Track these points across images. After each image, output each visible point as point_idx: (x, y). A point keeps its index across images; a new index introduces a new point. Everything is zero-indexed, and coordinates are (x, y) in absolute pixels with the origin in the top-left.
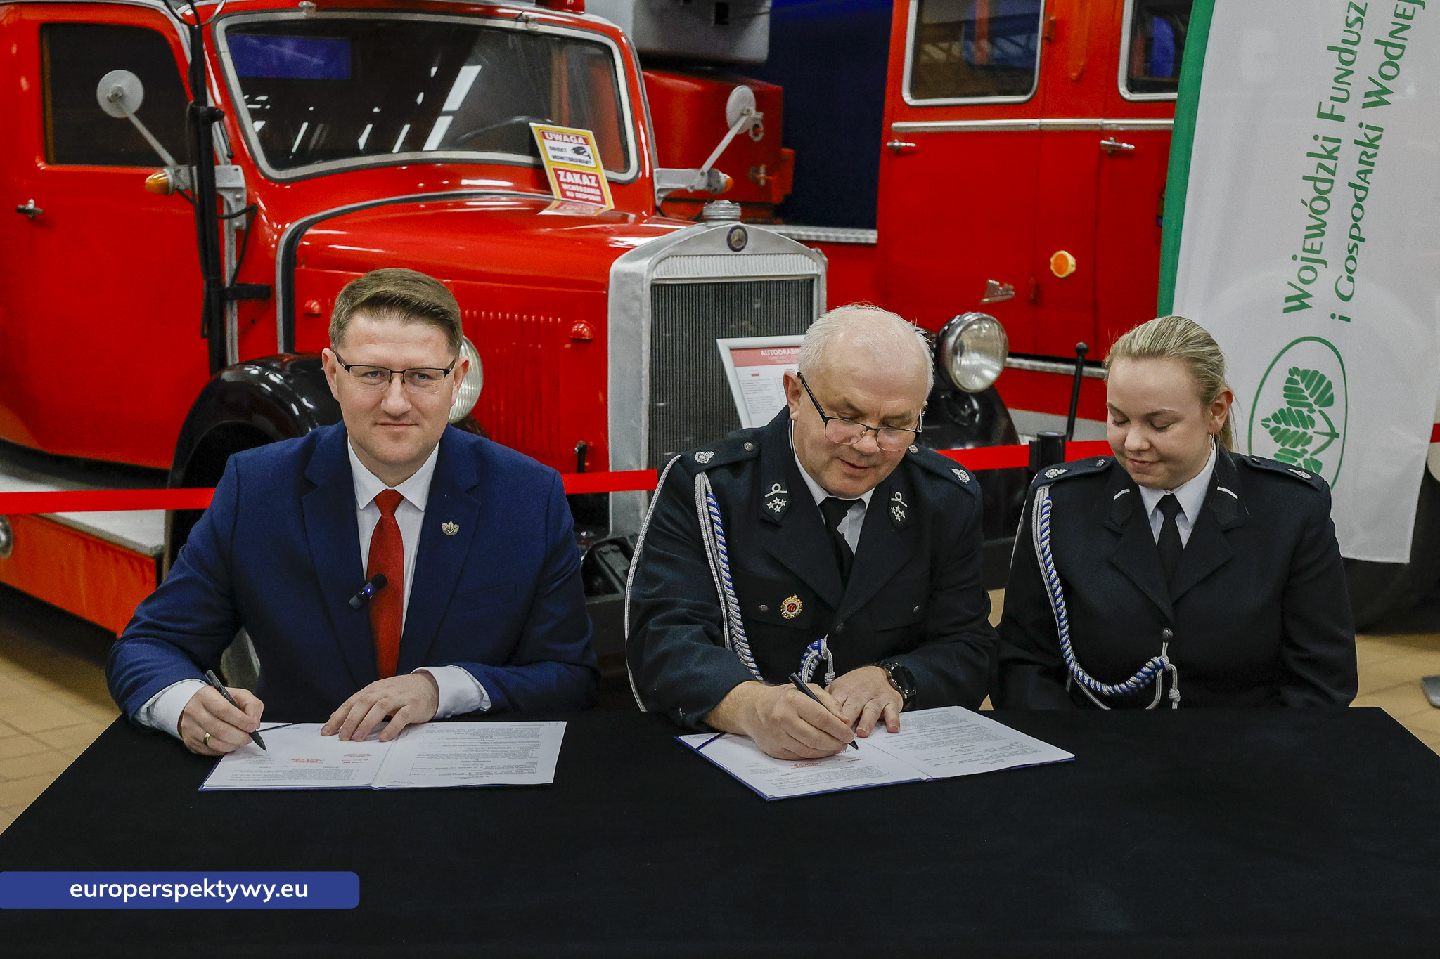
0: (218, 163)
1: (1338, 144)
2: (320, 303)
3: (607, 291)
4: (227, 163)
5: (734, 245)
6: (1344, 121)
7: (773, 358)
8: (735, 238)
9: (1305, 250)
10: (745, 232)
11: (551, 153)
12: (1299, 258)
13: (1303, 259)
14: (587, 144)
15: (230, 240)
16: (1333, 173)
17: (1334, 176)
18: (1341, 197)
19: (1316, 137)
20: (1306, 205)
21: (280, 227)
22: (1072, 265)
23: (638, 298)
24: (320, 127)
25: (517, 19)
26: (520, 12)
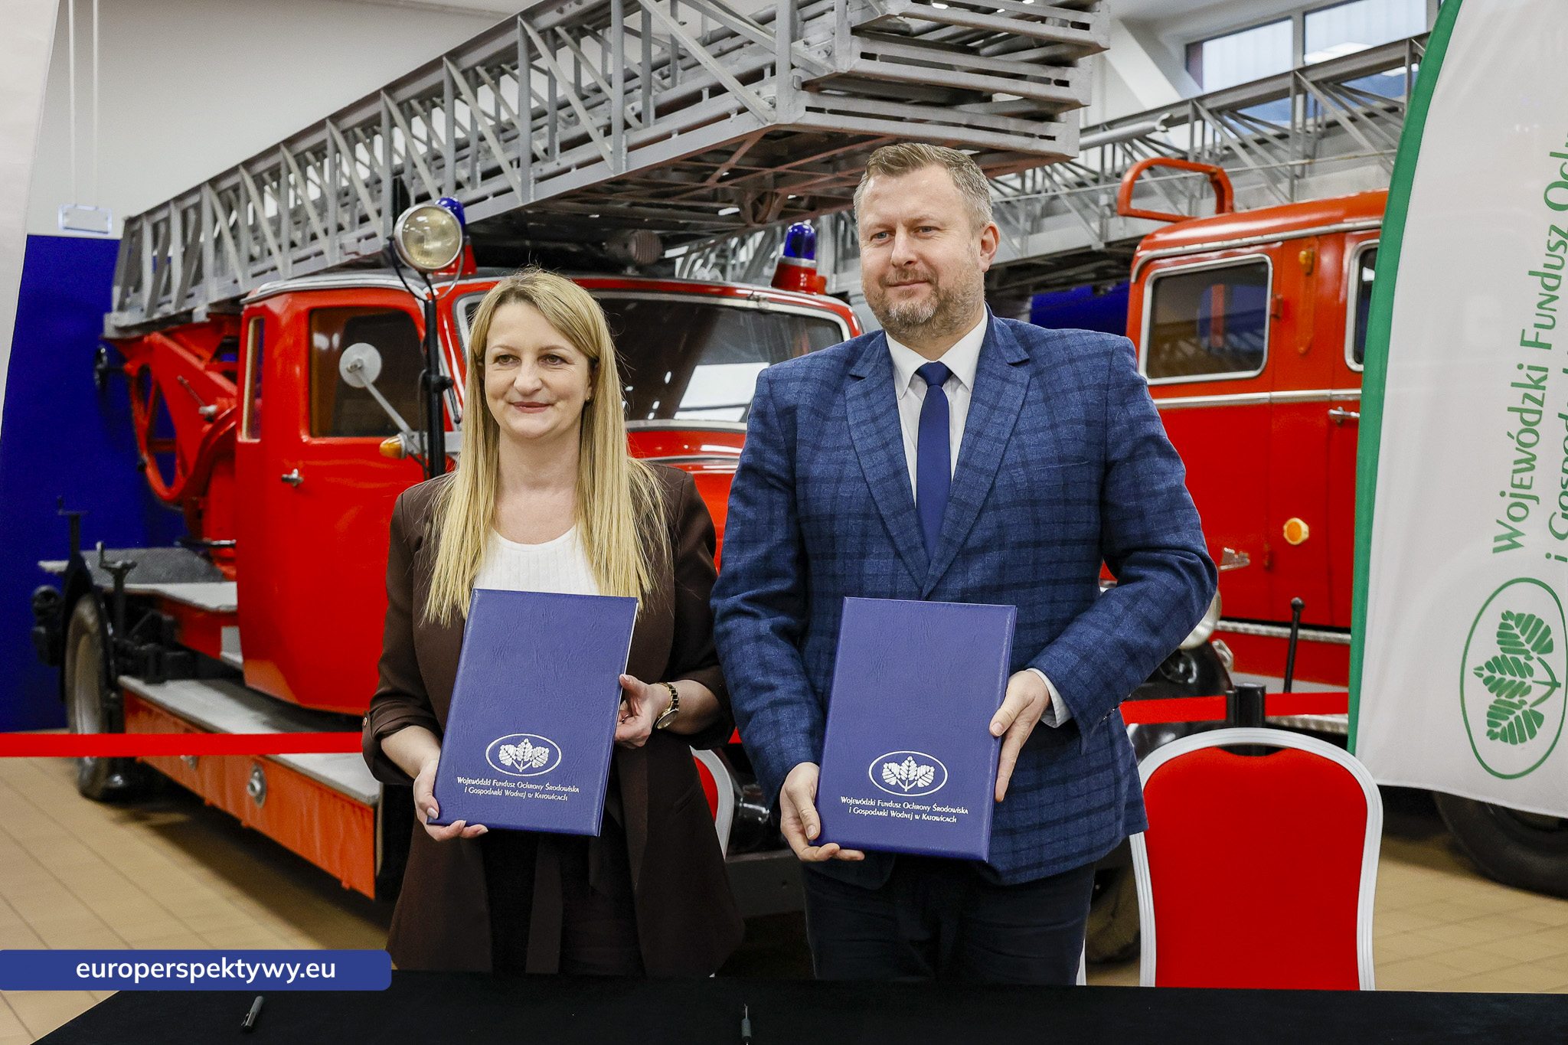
22: (1305, 533)
25: (748, 298)
26: (750, 292)
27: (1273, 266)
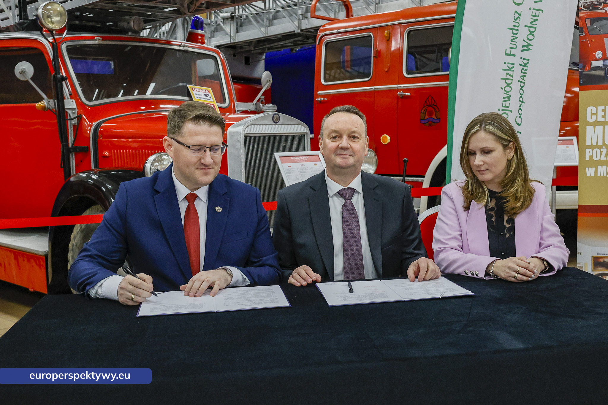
0: (65, 99)
1: (513, 65)
2: (109, 152)
3: (227, 140)
4: (69, 99)
5: (275, 121)
6: (515, 56)
7: (296, 160)
8: (275, 119)
9: (503, 107)
10: (279, 116)
11: (196, 96)
12: (501, 110)
13: (502, 110)
14: (209, 93)
15: (71, 129)
16: (512, 76)
17: (512, 77)
18: (516, 86)
19: (505, 63)
20: (503, 89)
21: (91, 123)
22: (389, 140)
23: (239, 141)
24: (103, 91)
25: (180, 46)
26: (181, 43)
27: (374, 37)
